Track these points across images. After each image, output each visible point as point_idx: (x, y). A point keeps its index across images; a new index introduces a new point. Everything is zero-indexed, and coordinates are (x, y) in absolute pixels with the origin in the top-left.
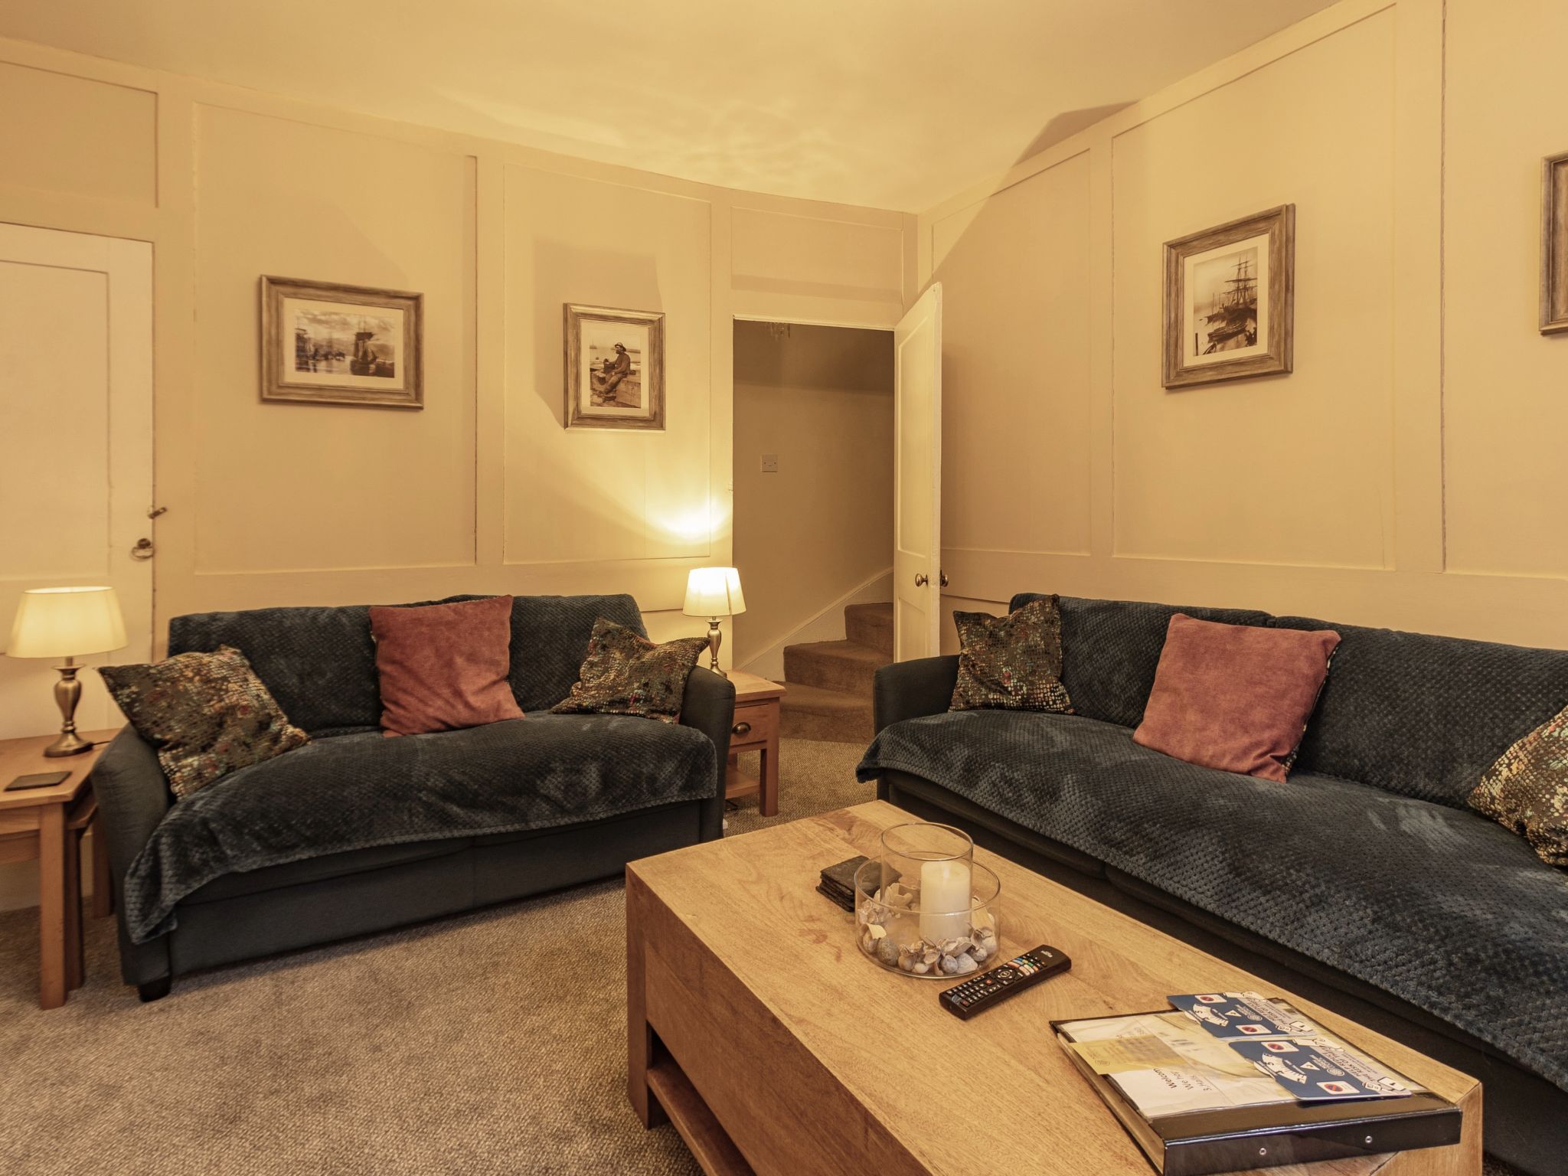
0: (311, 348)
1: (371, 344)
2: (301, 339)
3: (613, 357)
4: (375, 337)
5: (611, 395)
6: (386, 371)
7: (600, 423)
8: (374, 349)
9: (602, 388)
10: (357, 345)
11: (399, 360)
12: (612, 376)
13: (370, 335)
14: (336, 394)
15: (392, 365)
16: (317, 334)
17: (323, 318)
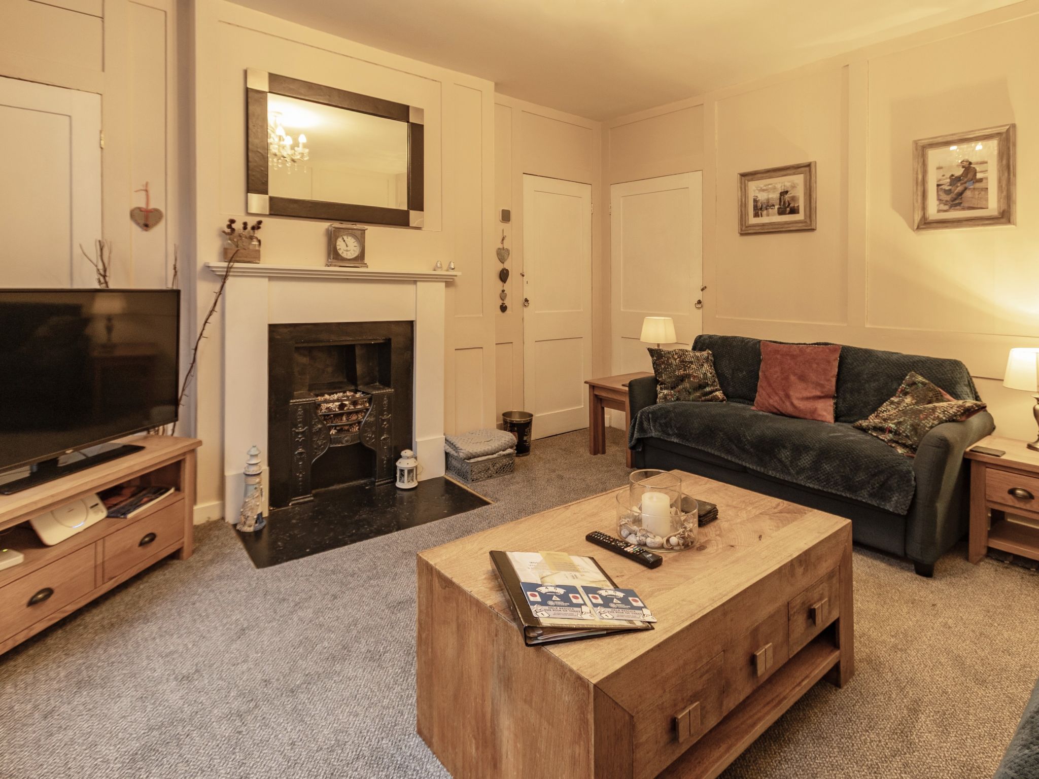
0: (759, 205)
1: (787, 197)
2: (755, 201)
3: (959, 172)
4: (789, 193)
5: (957, 202)
6: (794, 211)
7: (945, 225)
8: (789, 199)
9: (948, 198)
10: (780, 199)
11: (801, 204)
12: (957, 187)
13: (787, 192)
14: (771, 227)
15: (798, 206)
16: (762, 197)
17: (765, 188)
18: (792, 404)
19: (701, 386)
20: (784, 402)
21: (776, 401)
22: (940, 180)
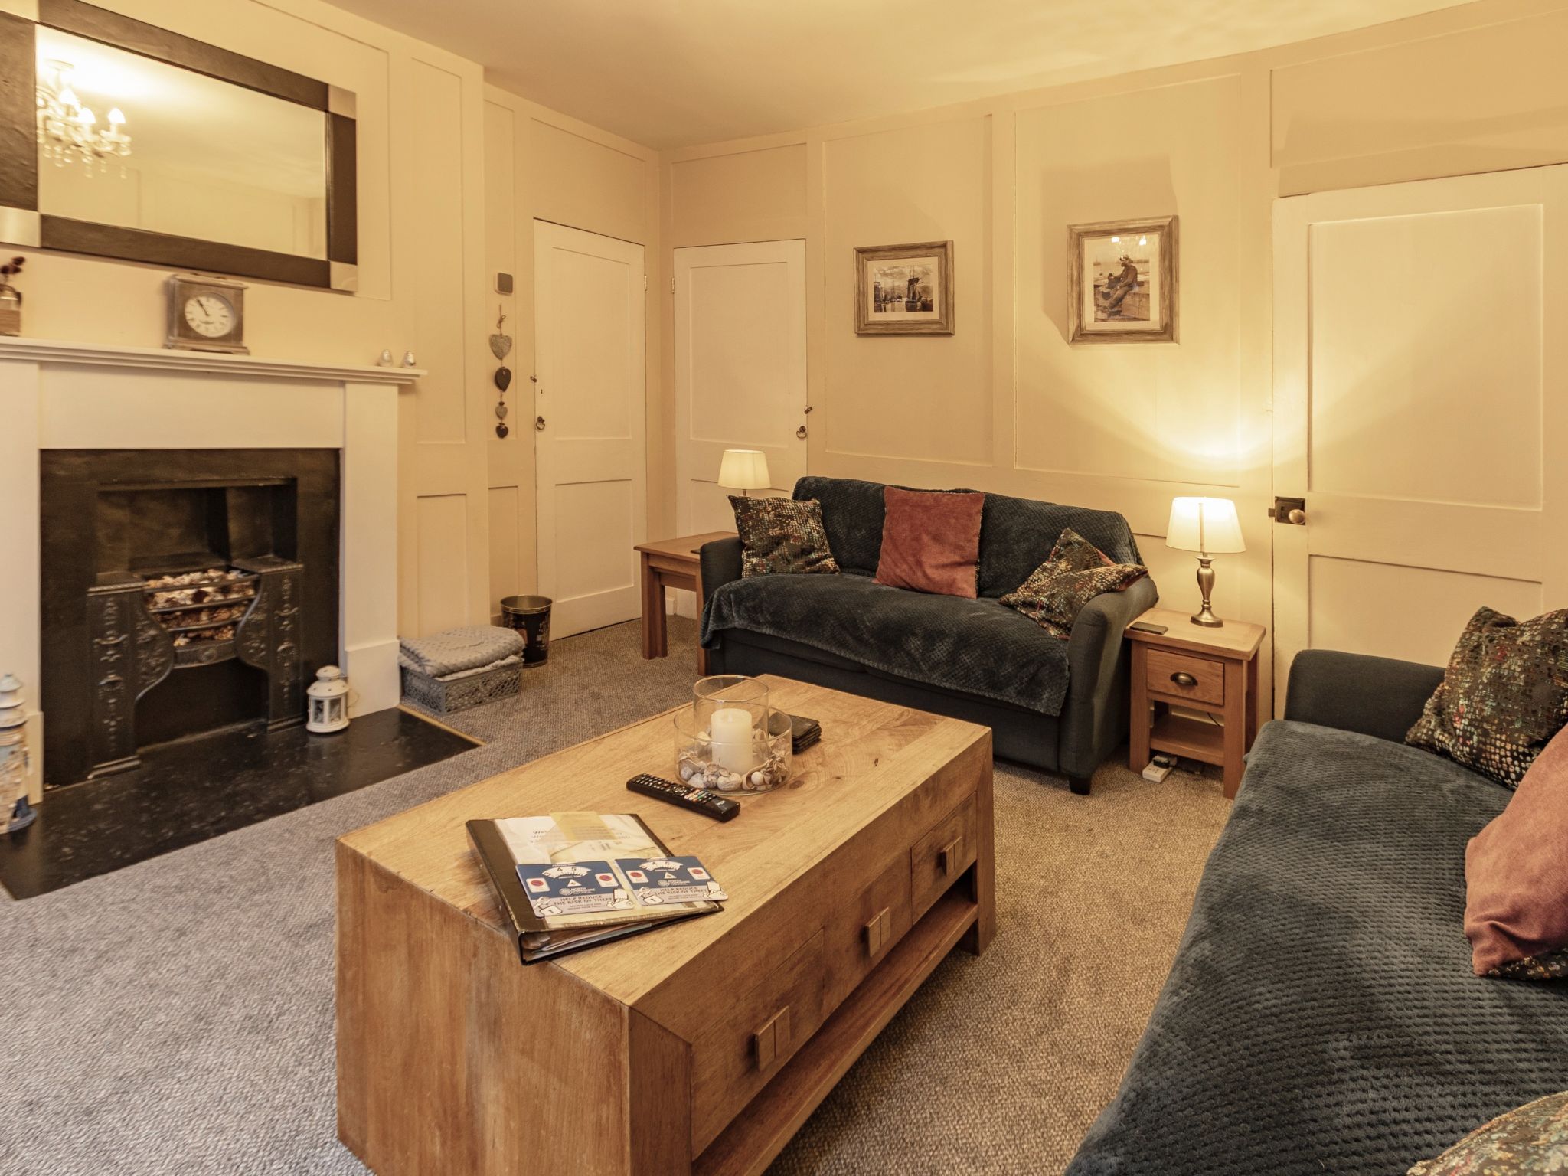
0: (882, 295)
1: (918, 286)
2: (876, 289)
3: (1118, 271)
4: (920, 281)
5: (1116, 309)
6: (927, 307)
7: (1103, 338)
8: (920, 290)
9: (1106, 303)
10: (909, 289)
11: (935, 297)
12: (1117, 290)
13: (917, 280)
14: (897, 326)
15: (931, 301)
16: (886, 284)
17: (889, 272)
18: (925, 575)
19: (805, 551)
20: (914, 572)
21: (904, 571)
22: (1097, 280)
